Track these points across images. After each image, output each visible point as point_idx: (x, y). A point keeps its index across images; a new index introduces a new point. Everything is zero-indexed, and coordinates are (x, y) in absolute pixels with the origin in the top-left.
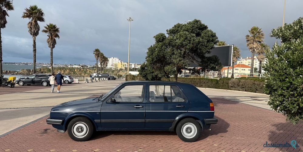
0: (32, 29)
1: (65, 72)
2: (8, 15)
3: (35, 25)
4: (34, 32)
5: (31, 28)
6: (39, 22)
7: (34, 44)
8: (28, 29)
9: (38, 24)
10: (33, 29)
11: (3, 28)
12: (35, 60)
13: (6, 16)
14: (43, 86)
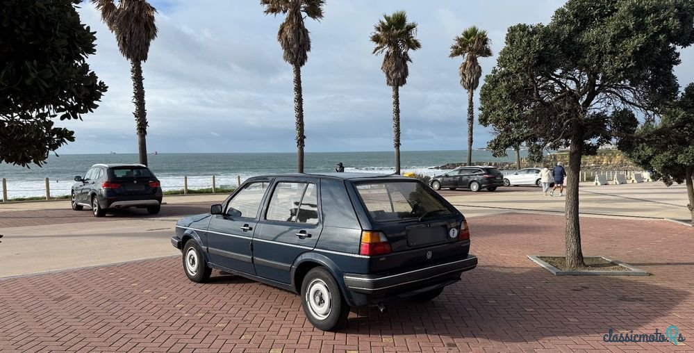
0: (465, 77)
1: (611, 161)
2: (410, 61)
3: (471, 67)
4: (470, 81)
5: (464, 74)
6: (480, 60)
7: (470, 107)
8: (460, 78)
9: (477, 64)
10: (467, 75)
11: (401, 85)
12: (471, 138)
13: (408, 63)
14: (471, 191)
